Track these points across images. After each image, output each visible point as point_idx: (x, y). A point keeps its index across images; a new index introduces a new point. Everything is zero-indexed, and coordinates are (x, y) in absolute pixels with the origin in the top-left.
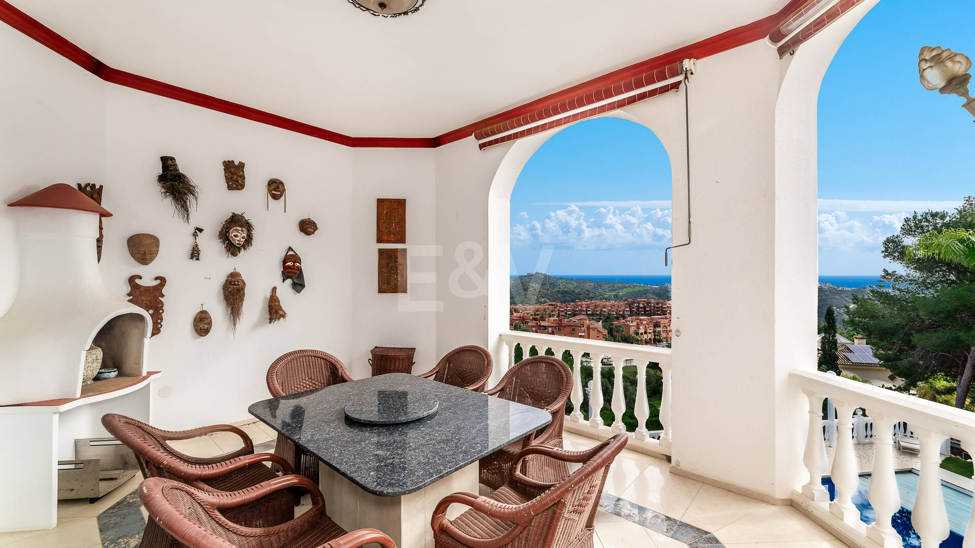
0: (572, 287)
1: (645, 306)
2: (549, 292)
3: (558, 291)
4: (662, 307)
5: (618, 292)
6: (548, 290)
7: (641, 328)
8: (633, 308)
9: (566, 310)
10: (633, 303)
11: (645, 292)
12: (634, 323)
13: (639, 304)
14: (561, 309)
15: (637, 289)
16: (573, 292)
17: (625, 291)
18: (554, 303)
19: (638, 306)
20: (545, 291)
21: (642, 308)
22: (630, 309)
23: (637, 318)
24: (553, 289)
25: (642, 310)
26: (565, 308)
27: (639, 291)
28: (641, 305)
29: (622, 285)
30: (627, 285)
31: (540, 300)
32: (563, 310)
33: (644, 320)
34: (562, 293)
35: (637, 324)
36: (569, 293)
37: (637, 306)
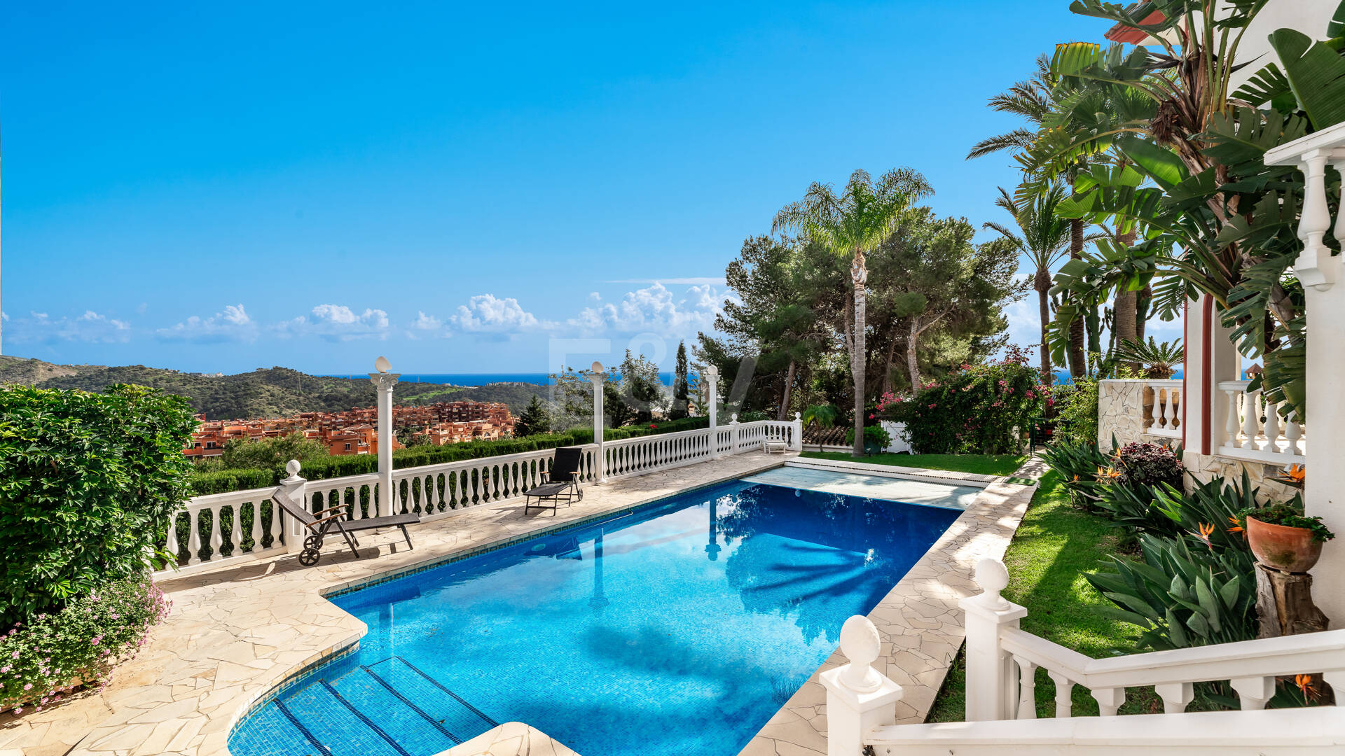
0: (345, 390)
1: (460, 411)
2: (301, 398)
3: (319, 397)
4: (483, 411)
5: (421, 397)
6: (300, 395)
7: (455, 437)
8: (444, 414)
9: (334, 423)
10: (443, 407)
11: (459, 395)
12: (446, 432)
13: (452, 408)
14: (325, 423)
15: (447, 392)
16: (347, 397)
17: (432, 394)
18: (313, 413)
19: (451, 412)
20: (294, 397)
21: (456, 413)
22: (440, 417)
23: (449, 424)
24: (310, 393)
25: (457, 416)
26: (333, 420)
27: (451, 394)
28: (455, 410)
29: (427, 386)
30: (434, 386)
31: (283, 413)
32: (328, 422)
33: (460, 427)
34: (325, 401)
35: (450, 432)
36: (340, 400)
37: (449, 412)
